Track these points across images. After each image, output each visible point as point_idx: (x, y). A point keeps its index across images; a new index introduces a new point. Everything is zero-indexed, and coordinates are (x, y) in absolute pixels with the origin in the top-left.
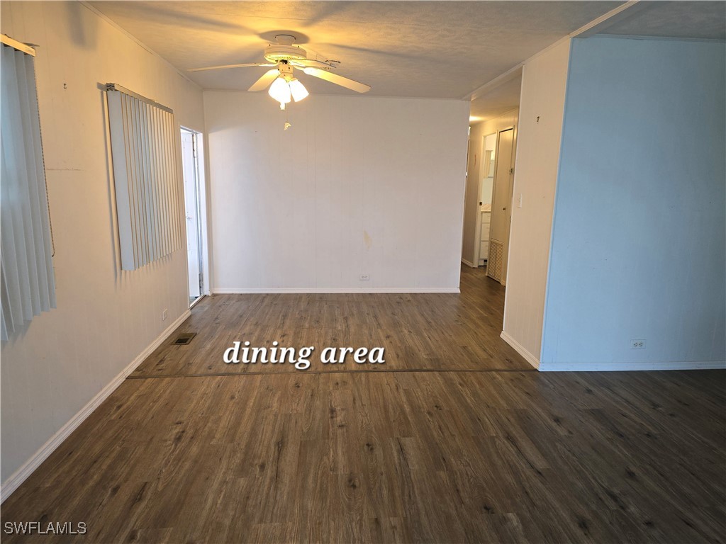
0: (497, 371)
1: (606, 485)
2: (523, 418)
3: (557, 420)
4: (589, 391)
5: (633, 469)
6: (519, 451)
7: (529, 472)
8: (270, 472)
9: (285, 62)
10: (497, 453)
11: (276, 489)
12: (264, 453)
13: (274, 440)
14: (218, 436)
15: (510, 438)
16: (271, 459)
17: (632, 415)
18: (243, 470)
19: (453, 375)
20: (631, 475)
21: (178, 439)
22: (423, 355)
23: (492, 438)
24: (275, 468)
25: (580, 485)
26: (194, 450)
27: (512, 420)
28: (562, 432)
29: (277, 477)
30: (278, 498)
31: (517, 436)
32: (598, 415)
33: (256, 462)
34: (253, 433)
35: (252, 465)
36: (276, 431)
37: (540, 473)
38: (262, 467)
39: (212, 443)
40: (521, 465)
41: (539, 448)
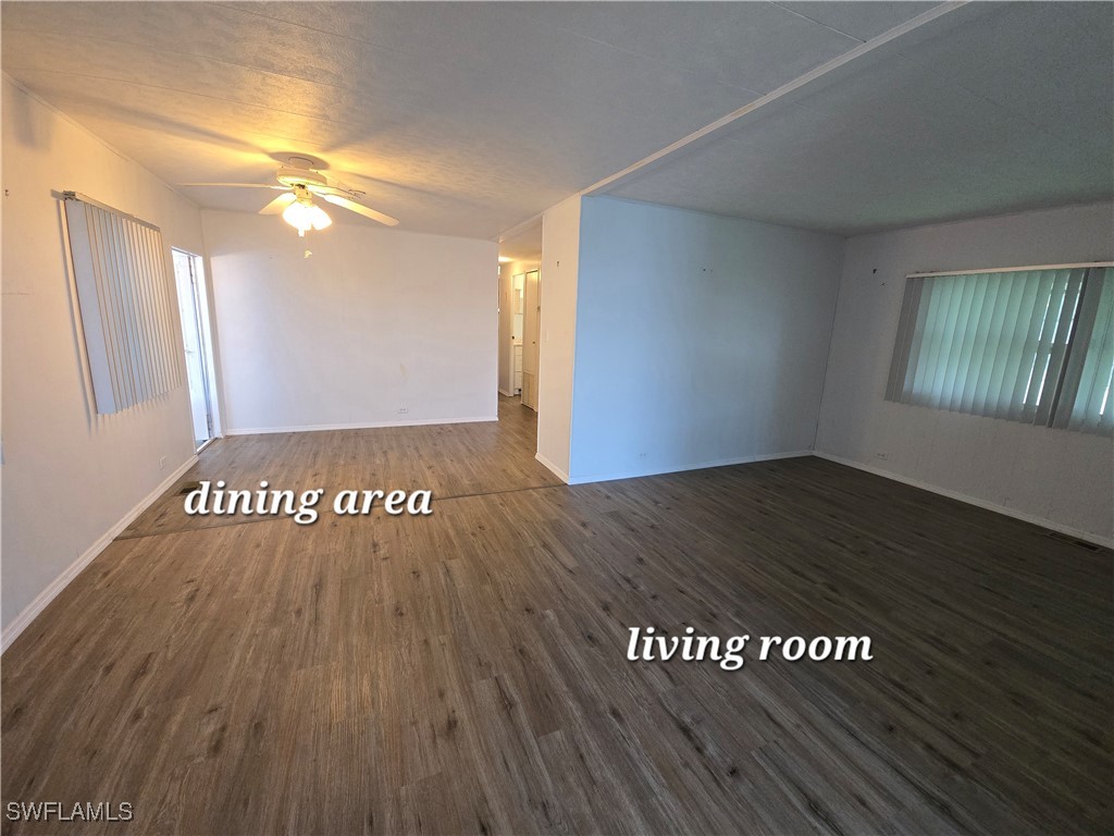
0: (534, 488)
1: (623, 572)
2: (557, 528)
3: (584, 525)
4: (608, 497)
5: (641, 556)
6: (554, 556)
7: (562, 572)
8: (307, 616)
9: (303, 187)
10: (536, 561)
11: (316, 631)
12: (300, 598)
13: (311, 583)
14: (242, 588)
15: (545, 546)
16: (309, 603)
17: (640, 513)
18: (274, 620)
19: (494, 497)
20: (640, 560)
21: (191, 598)
22: (466, 482)
23: (531, 548)
24: (313, 611)
25: (603, 576)
26: (213, 607)
27: (547, 530)
28: (588, 534)
29: (317, 619)
30: (319, 641)
31: (552, 543)
32: (615, 515)
33: (291, 608)
34: (285, 580)
35: (286, 612)
36: (313, 574)
37: (571, 571)
38: (299, 612)
39: (235, 597)
40: (556, 568)
41: (570, 551)
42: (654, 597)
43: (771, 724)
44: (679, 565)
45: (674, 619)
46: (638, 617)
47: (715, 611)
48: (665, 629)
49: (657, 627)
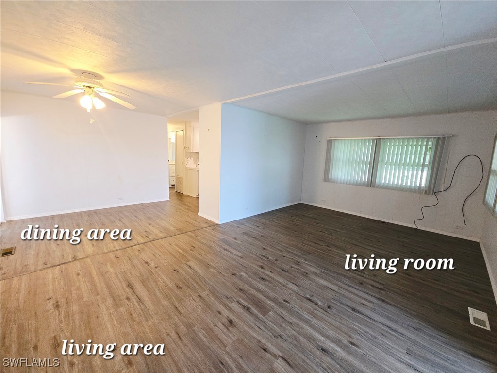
2: (226, 242)
6: (231, 253)
12: (123, 293)
13: (124, 285)
15: (225, 249)
19: (190, 233)
23: (219, 251)
31: (227, 248)
36: (122, 280)
37: (241, 257)
40: (235, 257)
41: (236, 250)
42: (276, 260)
49: (283, 270)
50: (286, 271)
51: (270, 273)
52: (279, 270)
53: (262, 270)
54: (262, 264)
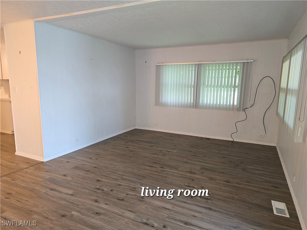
0: (26, 168)
1: (94, 187)
2: (53, 181)
3: (65, 176)
4: (68, 162)
5: (98, 179)
6: (60, 192)
7: (69, 196)
10: (51, 197)
15: (52, 190)
17: (87, 164)
20: (98, 180)
23: (45, 193)
25: (87, 191)
27: (48, 183)
28: (70, 179)
31: (54, 187)
32: (77, 168)
37: (72, 195)
40: (64, 196)
41: (66, 187)
42: (111, 191)
43: (167, 210)
44: (114, 177)
45: (123, 195)
46: (110, 199)
47: (134, 187)
48: (122, 199)
49: (119, 199)
50: (122, 200)
51: (105, 205)
52: (115, 200)
53: (97, 204)
54: (96, 198)
